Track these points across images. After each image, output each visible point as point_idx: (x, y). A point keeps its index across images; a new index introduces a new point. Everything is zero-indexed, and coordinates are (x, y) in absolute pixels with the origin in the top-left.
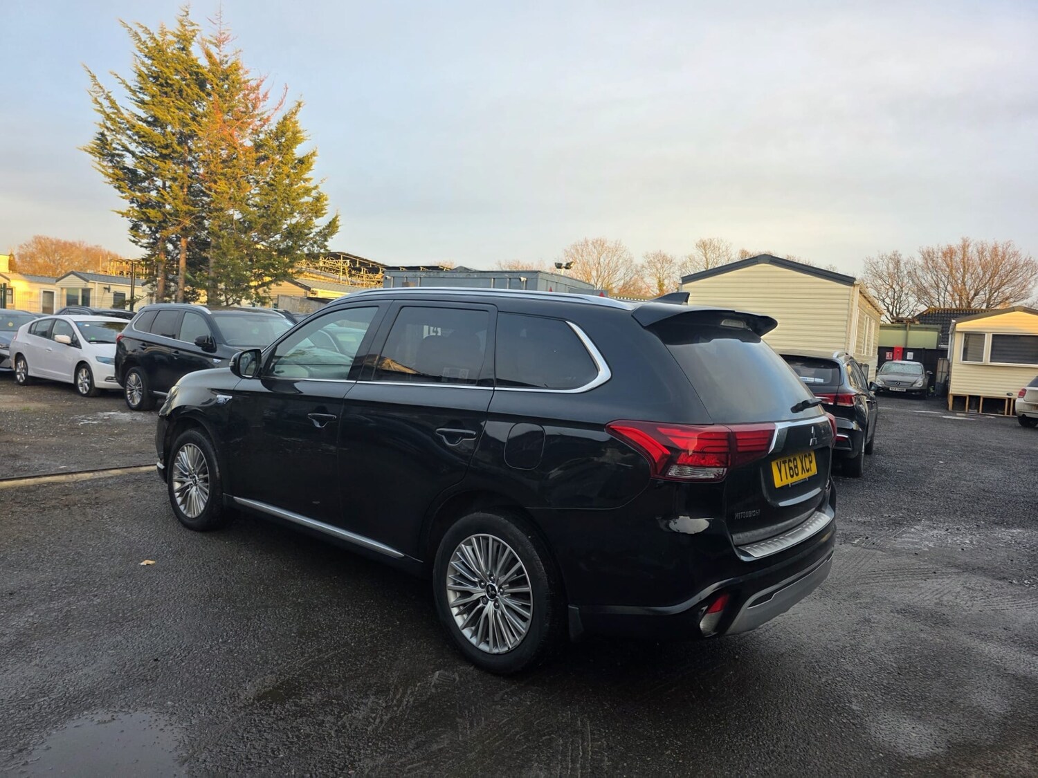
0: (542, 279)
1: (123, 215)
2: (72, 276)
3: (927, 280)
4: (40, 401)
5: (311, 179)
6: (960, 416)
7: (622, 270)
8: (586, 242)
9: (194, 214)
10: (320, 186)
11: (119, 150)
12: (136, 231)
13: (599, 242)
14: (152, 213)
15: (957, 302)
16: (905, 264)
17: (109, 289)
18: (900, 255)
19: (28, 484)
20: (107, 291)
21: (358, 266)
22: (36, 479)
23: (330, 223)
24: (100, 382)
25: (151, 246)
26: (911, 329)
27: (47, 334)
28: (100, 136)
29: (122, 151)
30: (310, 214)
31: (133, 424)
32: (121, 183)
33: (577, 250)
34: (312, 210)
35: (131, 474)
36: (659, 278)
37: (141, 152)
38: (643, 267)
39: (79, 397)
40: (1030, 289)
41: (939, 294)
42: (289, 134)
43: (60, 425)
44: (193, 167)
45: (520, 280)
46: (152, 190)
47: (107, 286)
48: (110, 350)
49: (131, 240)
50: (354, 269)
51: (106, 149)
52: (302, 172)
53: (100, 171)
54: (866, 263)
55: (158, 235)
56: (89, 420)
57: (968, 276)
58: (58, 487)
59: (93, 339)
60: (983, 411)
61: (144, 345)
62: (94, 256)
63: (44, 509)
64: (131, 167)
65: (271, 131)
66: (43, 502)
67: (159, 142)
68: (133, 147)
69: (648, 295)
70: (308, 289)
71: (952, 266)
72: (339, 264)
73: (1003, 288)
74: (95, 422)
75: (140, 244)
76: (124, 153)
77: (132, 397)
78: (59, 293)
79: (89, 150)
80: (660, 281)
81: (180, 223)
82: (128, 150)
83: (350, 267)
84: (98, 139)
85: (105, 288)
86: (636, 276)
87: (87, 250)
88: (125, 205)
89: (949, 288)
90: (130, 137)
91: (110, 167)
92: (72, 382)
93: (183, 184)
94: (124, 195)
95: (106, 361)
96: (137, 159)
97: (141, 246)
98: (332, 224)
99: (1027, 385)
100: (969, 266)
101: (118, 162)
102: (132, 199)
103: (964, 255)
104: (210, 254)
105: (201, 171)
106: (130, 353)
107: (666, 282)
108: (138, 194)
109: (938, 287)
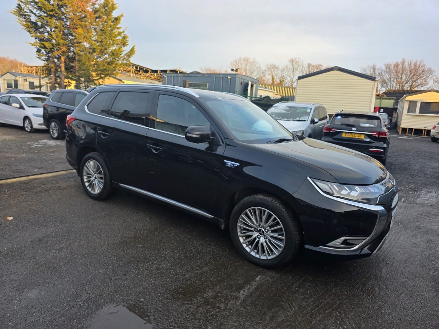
0: (238, 77)
1: (32, 45)
2: (8, 74)
3: (386, 77)
4: (9, 135)
5: (120, 28)
6: (405, 137)
7: (256, 72)
8: (240, 58)
9: (67, 45)
10: (125, 31)
11: (27, 12)
12: (39, 52)
13: (246, 59)
14: (47, 44)
15: (398, 87)
16: (378, 70)
17: (26, 80)
18: (376, 66)
19: (24, 180)
20: (25, 81)
21: (138, 69)
22: (27, 177)
23: (131, 49)
24: (36, 126)
25: (47, 60)
26: (383, 99)
27: (7, 103)
28: (18, 6)
29: (30, 13)
30: (121, 45)
31: (57, 146)
32: (30, 29)
33: (236, 63)
34: (122, 43)
35: (70, 173)
36: (272, 76)
37: (39, 14)
38: (265, 70)
39: (26, 133)
40: (428, 81)
41: (391, 83)
42: (110, 5)
43: (24, 147)
44: (64, 21)
45: (228, 78)
46: (45, 33)
47: (26, 79)
48: (40, 111)
49: (37, 57)
50: (137, 71)
51: (21, 12)
52: (117, 24)
53: (19, 23)
54: (361, 69)
55: (50, 55)
56: (36, 145)
57: (403, 75)
58: (38, 181)
59: (30, 105)
60: (414, 135)
61: (57, 109)
62: (15, 64)
63: (36, 192)
64: (34, 21)
65: (101, 4)
66: (34, 189)
67: (49, 8)
68: (34, 11)
69: (268, 83)
70: (121, 81)
71: (397, 71)
72: (130, 69)
73: (417, 81)
74: (40, 146)
75: (41, 59)
76: (30, 14)
77: (53, 133)
78: (3, 82)
79: (13, 12)
80: (272, 77)
81: (61, 49)
82: (32, 13)
83: (135, 70)
84: (17, 7)
85: (25, 80)
86: (262, 75)
87: (11, 61)
88: (33, 40)
89: (395, 81)
90: (33, 6)
91: (24, 21)
92: (22, 125)
93: (61, 30)
94: (31, 35)
95: (39, 116)
96: (38, 17)
97: (42, 60)
98: (132, 50)
99: (437, 123)
100: (404, 71)
101: (28, 19)
102: (36, 37)
103: (403, 66)
104: (75, 64)
105: (68, 23)
106: (50, 112)
107: (275, 77)
108: (38, 34)
109: (391, 80)
